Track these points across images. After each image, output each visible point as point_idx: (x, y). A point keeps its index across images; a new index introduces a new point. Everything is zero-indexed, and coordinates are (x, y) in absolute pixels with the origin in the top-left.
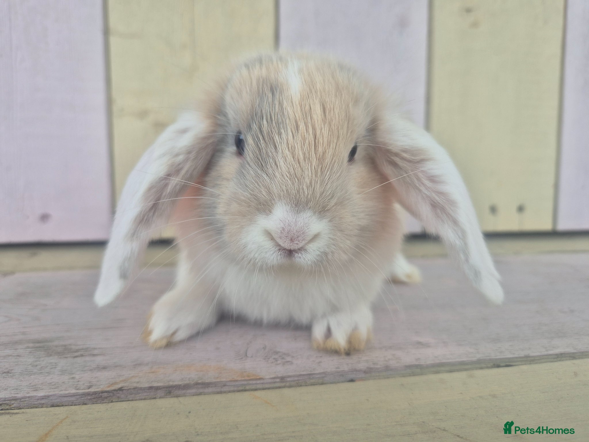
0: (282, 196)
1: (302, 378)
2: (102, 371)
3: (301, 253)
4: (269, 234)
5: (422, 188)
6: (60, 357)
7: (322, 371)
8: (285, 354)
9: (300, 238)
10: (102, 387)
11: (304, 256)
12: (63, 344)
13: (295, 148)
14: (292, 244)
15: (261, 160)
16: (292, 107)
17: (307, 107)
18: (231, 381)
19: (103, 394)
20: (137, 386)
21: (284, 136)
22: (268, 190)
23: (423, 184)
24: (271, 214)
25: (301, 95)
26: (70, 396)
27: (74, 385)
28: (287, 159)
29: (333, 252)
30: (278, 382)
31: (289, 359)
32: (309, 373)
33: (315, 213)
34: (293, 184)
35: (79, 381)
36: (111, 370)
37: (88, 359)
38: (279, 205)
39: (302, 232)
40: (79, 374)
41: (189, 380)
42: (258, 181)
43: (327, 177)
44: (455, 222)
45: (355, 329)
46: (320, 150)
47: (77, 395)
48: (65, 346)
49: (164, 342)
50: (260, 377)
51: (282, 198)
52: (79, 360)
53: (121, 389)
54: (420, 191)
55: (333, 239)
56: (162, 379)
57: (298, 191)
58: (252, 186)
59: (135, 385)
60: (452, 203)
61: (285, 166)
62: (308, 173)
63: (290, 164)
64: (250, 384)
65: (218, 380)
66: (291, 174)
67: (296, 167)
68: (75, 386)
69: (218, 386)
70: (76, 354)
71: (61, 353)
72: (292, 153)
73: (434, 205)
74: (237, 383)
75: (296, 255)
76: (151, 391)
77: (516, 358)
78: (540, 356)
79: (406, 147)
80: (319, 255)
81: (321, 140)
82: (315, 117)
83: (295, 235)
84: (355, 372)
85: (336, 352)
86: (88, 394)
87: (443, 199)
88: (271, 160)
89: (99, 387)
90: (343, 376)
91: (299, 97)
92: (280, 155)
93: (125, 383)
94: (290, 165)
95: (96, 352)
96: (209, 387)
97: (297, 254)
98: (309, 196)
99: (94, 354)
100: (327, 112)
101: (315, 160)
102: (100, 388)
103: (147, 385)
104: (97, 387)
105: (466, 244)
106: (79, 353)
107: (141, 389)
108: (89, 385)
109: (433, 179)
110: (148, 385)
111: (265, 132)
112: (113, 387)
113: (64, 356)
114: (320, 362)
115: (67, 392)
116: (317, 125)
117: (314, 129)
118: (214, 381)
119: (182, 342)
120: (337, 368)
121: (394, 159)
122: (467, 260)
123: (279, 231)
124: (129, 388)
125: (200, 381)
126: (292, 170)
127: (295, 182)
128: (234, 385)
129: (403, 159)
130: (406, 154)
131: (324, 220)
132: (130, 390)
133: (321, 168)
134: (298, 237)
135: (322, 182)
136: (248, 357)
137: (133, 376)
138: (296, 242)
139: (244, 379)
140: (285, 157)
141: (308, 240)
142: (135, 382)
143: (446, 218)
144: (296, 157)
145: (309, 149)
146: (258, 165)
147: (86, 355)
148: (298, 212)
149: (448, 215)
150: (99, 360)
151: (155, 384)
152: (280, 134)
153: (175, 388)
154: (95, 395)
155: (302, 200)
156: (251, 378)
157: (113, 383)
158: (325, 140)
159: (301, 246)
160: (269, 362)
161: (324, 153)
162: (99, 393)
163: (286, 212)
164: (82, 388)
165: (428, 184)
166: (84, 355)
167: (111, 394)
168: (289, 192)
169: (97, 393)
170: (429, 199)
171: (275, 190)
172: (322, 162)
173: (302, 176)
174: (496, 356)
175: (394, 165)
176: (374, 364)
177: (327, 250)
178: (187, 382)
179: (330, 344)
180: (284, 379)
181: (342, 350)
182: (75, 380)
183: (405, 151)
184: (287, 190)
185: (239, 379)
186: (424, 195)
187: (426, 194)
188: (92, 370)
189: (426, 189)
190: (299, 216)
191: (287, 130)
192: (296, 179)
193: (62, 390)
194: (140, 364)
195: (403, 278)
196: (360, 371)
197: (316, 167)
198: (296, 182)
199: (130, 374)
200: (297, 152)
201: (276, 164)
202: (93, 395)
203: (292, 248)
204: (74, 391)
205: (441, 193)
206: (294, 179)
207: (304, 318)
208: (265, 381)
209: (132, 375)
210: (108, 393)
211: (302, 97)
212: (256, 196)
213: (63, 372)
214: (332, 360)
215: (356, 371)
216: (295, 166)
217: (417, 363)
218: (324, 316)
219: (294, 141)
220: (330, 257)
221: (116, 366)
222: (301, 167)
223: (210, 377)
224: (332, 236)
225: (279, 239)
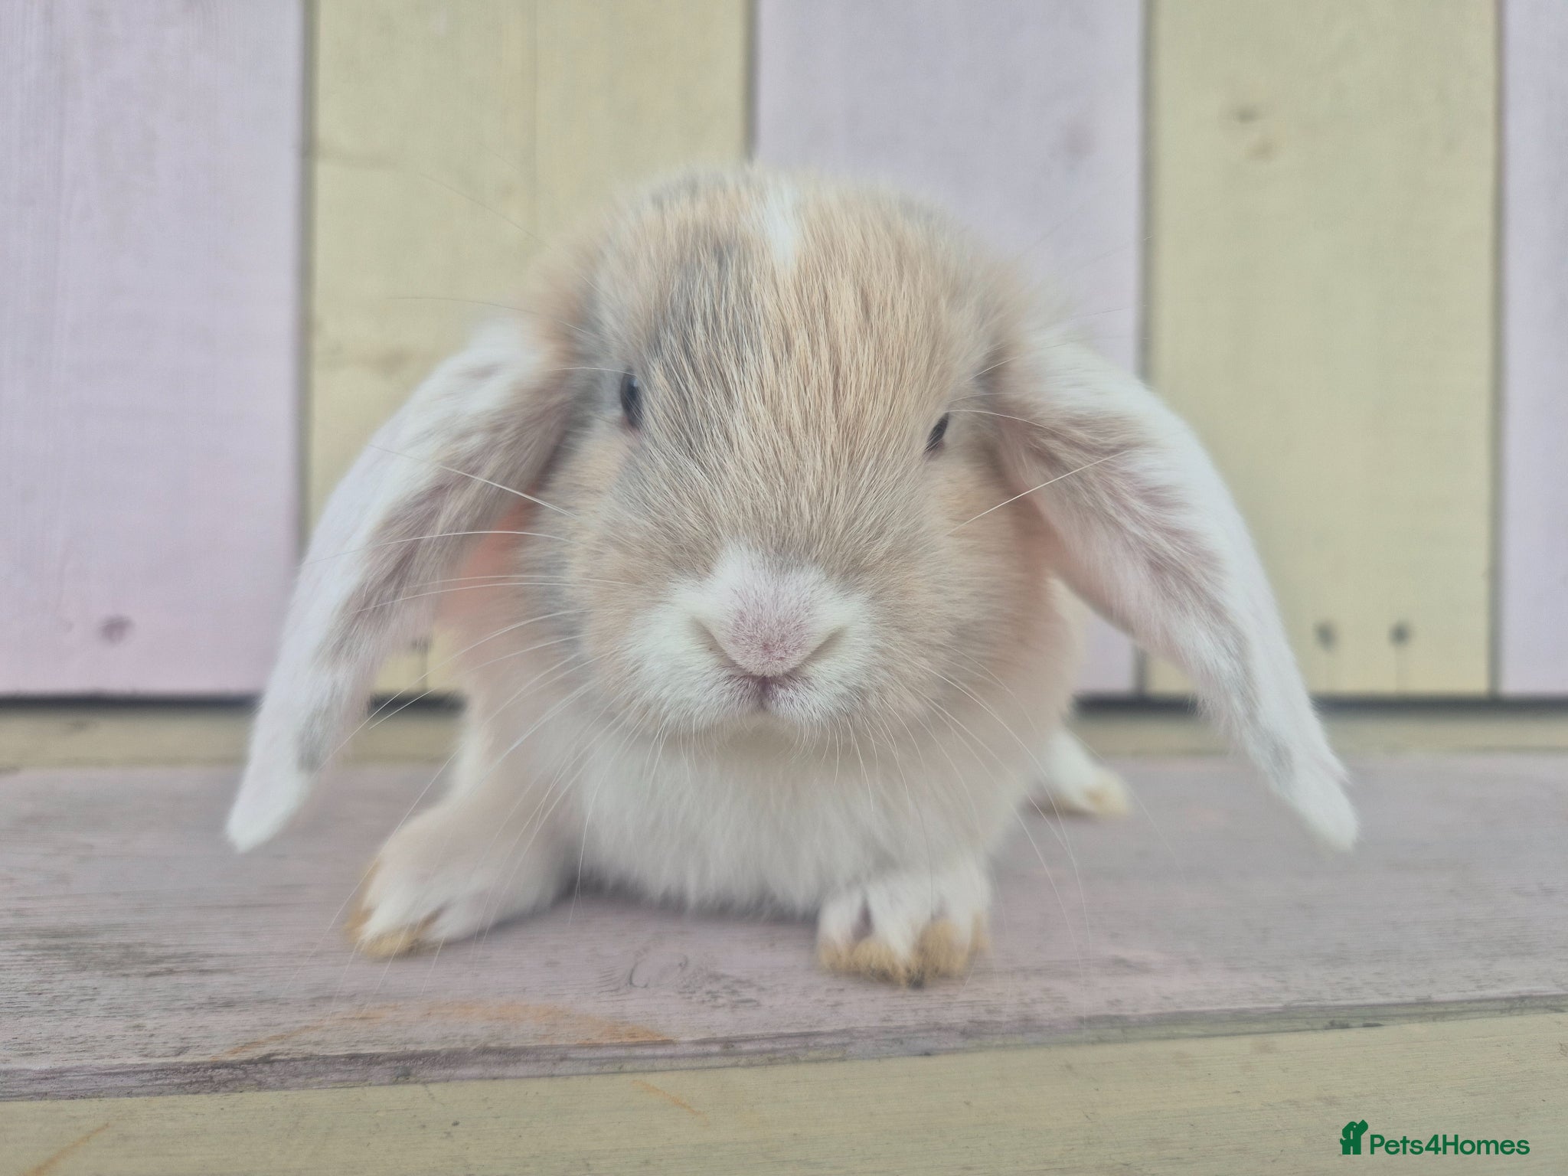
0: (741, 525)
1: (784, 1046)
2: (220, 1012)
3: (794, 688)
4: (705, 635)
5: (1126, 521)
6: (108, 973)
7: (842, 1026)
8: (739, 982)
9: (787, 643)
10: (214, 1051)
11: (802, 698)
12: (122, 941)
13: (780, 398)
14: (766, 659)
15: (688, 431)
16: (775, 293)
17: (817, 298)
18: (581, 1046)
19: (217, 1070)
20: (315, 1052)
21: (751, 366)
22: (704, 510)
23: (1126, 507)
24: (711, 576)
25: (799, 266)
26: (123, 1074)
27: (137, 1044)
28: (759, 426)
29: (881, 690)
30: (717, 1054)
31: (749, 994)
32: (806, 1030)
33: (830, 574)
34: (773, 492)
35: (152, 1035)
36: (247, 1010)
37: (185, 980)
38: (730, 551)
39: (793, 626)
40: (155, 1018)
41: (464, 1041)
42: (678, 486)
43: (865, 481)
44: (1217, 611)
45: (938, 915)
46: (849, 405)
47: (143, 1072)
48: (127, 946)
49: (401, 942)
50: (665, 1038)
51: (740, 531)
52: (159, 982)
53: (267, 1060)
54: (1119, 527)
55: (882, 652)
56: (387, 1037)
57: (786, 513)
58: (659, 499)
59: (309, 1049)
60: (1209, 560)
61: (751, 442)
62: (814, 464)
63: (767, 438)
64: (636, 1058)
65: (547, 1043)
66: (767, 467)
67: (781, 448)
68: (139, 1047)
69: (545, 1060)
70: (154, 968)
71: (113, 964)
72: (774, 411)
73: (1158, 566)
74: (598, 1054)
75: (781, 693)
76: (352, 1068)
77: (1396, 1005)
78: (1462, 1002)
79: (1083, 413)
80: (843, 696)
81: (852, 379)
82: (839, 320)
83: (776, 635)
84: (935, 1034)
85: (883, 977)
86: (175, 1070)
87: (1181, 547)
88: (716, 430)
89: (207, 1052)
90: (902, 1043)
91: (796, 271)
92: (739, 415)
93: (283, 1043)
94: (767, 442)
95: (210, 964)
96: (519, 1060)
97: (783, 691)
98: (815, 526)
99: (206, 968)
100: (874, 311)
101: (834, 429)
102: (210, 1054)
103: (342, 1051)
104: (200, 1052)
105: (1247, 672)
106: (164, 965)
107: (325, 1060)
108: (179, 1045)
109: (1154, 496)
110: (346, 1051)
111: (700, 355)
112: (244, 1054)
113: (120, 971)
114: (837, 1004)
115: (116, 1062)
116: (842, 339)
117: (834, 349)
118: (533, 1043)
119: (451, 944)
120: (884, 1020)
121: (1050, 445)
122: (1252, 717)
123: (731, 623)
124: (290, 1056)
125: (493, 1045)
126: (769, 454)
127: (778, 487)
128: (590, 1059)
129: (1072, 443)
130: (1081, 429)
131: (858, 596)
132: (292, 1064)
133: (851, 455)
134: (783, 638)
135: (852, 490)
136: (635, 986)
137: (307, 1027)
138: (779, 653)
139: (619, 1041)
140: (754, 422)
141: (813, 650)
142: (309, 1043)
143: (1190, 598)
144: (784, 420)
145: (818, 401)
146: (680, 442)
147: (181, 972)
148: (784, 568)
149: (1198, 592)
150: (219, 985)
151: (367, 1049)
152: (740, 361)
153: (421, 1063)
154: (194, 1073)
155: (795, 535)
156: (640, 1039)
157: (246, 1043)
158: (865, 380)
159: (791, 666)
160: (694, 999)
161: (860, 413)
162: (206, 1070)
163: (751, 568)
164: (158, 1053)
165: (1141, 507)
166: (175, 972)
167: (239, 1073)
168: (761, 513)
169: (199, 1067)
170: (1144, 549)
171: (722, 508)
172: (854, 438)
173: (797, 471)
174: (1336, 1000)
175: (1050, 460)
176: (989, 1012)
177: (866, 682)
178: (458, 1045)
179: (870, 952)
180: (733, 1046)
181: (902, 971)
182: (142, 1032)
183: (1078, 423)
184: (755, 509)
185: (605, 1042)
186: (1131, 540)
187: (1135, 536)
188: (193, 1009)
189: (1137, 523)
190: (786, 581)
191: (760, 352)
192: (781, 479)
193: (102, 1057)
194: (329, 998)
195: (1080, 801)
196: (949, 1029)
197: (835, 450)
198: (780, 486)
199: (297, 1022)
200: (785, 407)
201: (727, 438)
202: (189, 1075)
203: (769, 671)
204: (135, 1060)
205: (1174, 533)
206: (777, 478)
207: (797, 891)
208: (679, 1050)
209: (303, 1024)
210: (231, 1071)
211: (803, 270)
212: (670, 529)
213: (112, 1011)
214: (872, 1001)
215: (939, 1029)
216: (780, 444)
217: (1113, 1012)
218: (855, 881)
219: (780, 379)
220: (873, 702)
221: (262, 1002)
222: (796, 448)
223: (524, 1033)
224: (878, 643)
225: (732, 645)
